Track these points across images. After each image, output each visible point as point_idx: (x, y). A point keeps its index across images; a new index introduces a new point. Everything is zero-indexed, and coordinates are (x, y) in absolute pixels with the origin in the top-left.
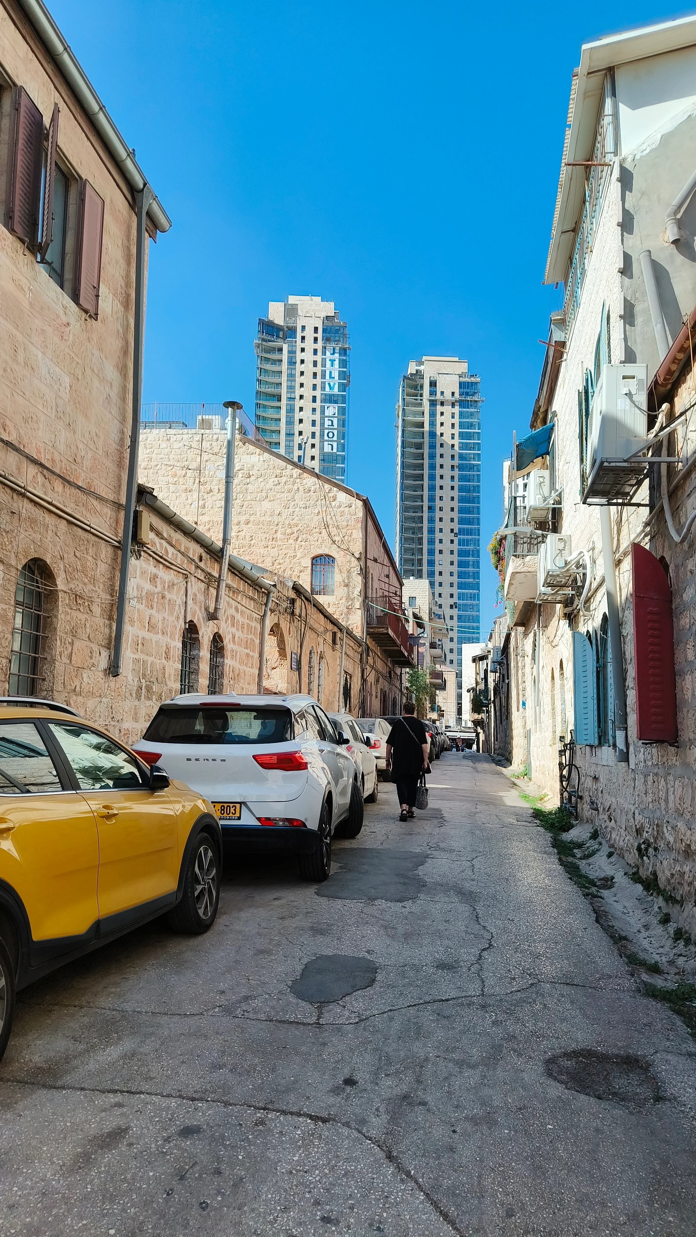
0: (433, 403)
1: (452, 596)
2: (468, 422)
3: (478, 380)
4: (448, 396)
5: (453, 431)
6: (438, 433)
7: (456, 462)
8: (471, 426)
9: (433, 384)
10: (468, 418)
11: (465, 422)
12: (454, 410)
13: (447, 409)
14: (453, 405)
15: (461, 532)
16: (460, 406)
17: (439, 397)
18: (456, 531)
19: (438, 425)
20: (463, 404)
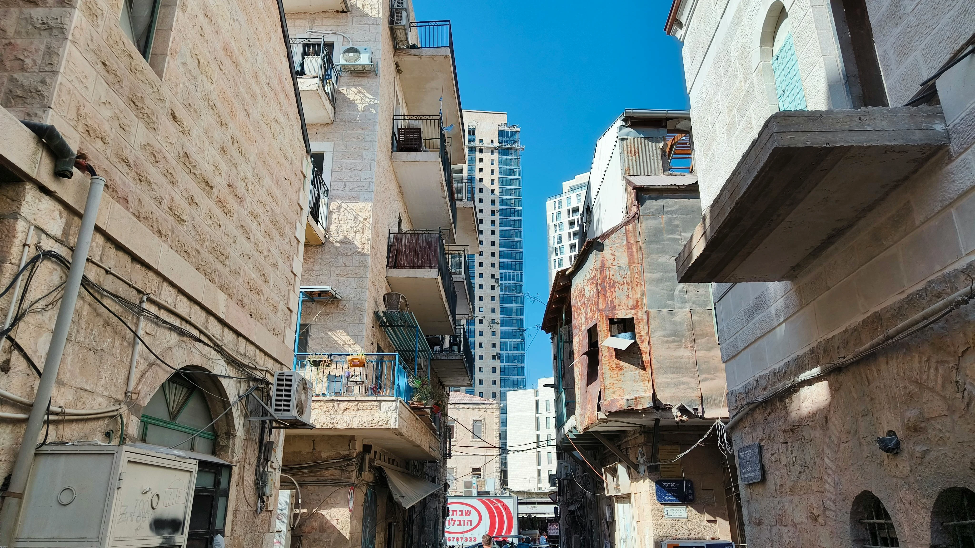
0: (472, 150)
1: (494, 345)
2: (508, 169)
3: (518, 129)
4: (487, 143)
5: (493, 177)
6: (478, 178)
7: (497, 207)
8: (512, 172)
9: (472, 132)
10: (508, 164)
11: (505, 169)
12: (493, 157)
13: (487, 156)
14: (492, 152)
15: (503, 277)
16: (500, 153)
17: (477, 143)
18: (497, 276)
19: (477, 170)
20: (502, 151)
